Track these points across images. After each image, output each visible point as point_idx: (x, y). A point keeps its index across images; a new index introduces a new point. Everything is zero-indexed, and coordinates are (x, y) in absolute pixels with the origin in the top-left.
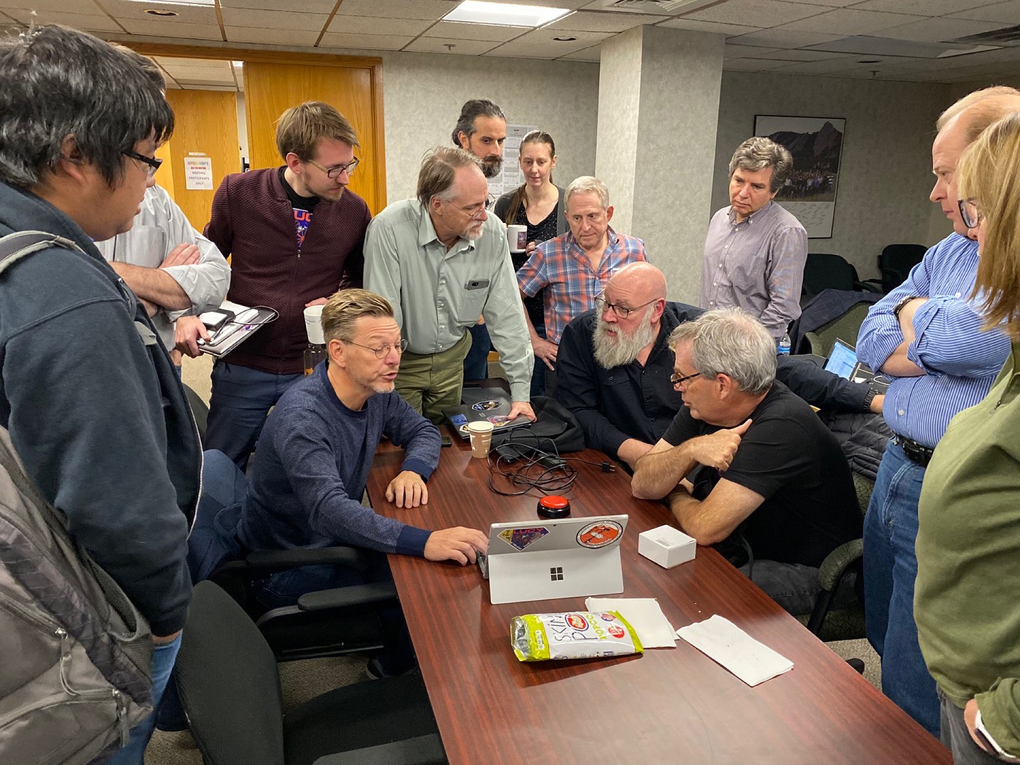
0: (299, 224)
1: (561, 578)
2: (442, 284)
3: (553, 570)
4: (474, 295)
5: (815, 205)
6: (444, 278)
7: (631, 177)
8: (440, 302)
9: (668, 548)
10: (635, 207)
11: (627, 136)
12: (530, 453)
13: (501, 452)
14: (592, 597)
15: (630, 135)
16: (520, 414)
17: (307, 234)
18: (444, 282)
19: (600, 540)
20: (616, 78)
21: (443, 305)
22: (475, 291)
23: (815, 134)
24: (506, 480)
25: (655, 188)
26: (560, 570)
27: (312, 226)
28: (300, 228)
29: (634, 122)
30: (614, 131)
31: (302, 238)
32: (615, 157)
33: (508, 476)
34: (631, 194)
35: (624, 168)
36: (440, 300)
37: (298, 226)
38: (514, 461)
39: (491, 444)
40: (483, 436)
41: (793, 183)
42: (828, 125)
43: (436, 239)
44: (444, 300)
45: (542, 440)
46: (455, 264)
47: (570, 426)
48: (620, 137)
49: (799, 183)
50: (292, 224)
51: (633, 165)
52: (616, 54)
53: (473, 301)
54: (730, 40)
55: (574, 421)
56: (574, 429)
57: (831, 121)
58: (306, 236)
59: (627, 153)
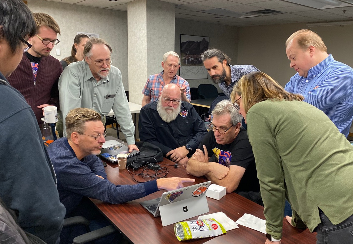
0: (34, 69)
1: (187, 210)
2: (95, 96)
3: (184, 208)
4: (109, 101)
5: (202, 67)
6: (96, 94)
7: (145, 55)
8: (94, 104)
9: (219, 192)
10: (147, 67)
11: (142, 40)
12: (144, 164)
13: (133, 166)
14: (200, 215)
15: (143, 39)
16: (133, 150)
17: (38, 73)
18: (96, 95)
19: (200, 192)
20: (135, 17)
21: (95, 105)
22: (109, 99)
23: (200, 42)
24: (139, 177)
25: (154, 60)
26: (186, 207)
27: (39, 70)
28: (34, 71)
29: (145, 34)
30: (136, 37)
31: (36, 76)
32: (137, 47)
33: (139, 175)
34: (145, 61)
35: (142, 52)
36: (94, 103)
37: (33, 70)
38: (139, 168)
39: (127, 163)
40: (124, 160)
41: (194, 59)
42: (204, 39)
43: (92, 77)
44: (95, 103)
45: (149, 158)
46: (100, 88)
47: (159, 151)
48: (138, 40)
49: (196, 59)
50: (30, 69)
51: (146, 51)
52: (135, 8)
53: (108, 103)
54: (177, 6)
55: (160, 149)
56: (160, 152)
57: (205, 38)
58: (37, 75)
59: (142, 46)
